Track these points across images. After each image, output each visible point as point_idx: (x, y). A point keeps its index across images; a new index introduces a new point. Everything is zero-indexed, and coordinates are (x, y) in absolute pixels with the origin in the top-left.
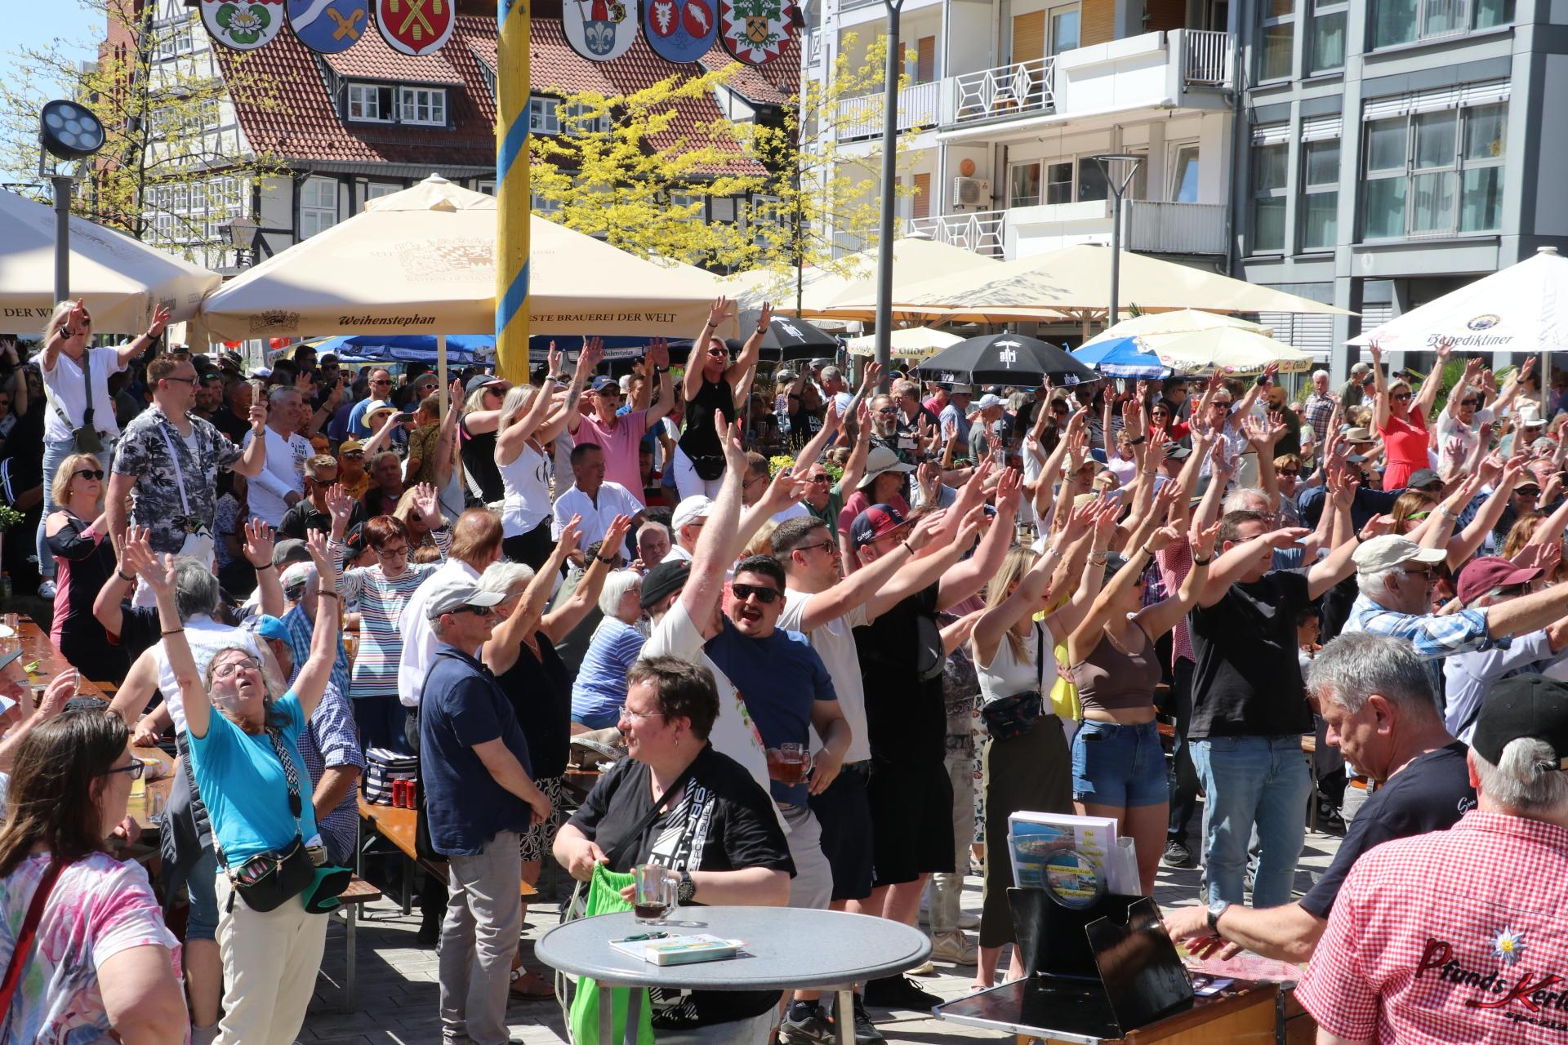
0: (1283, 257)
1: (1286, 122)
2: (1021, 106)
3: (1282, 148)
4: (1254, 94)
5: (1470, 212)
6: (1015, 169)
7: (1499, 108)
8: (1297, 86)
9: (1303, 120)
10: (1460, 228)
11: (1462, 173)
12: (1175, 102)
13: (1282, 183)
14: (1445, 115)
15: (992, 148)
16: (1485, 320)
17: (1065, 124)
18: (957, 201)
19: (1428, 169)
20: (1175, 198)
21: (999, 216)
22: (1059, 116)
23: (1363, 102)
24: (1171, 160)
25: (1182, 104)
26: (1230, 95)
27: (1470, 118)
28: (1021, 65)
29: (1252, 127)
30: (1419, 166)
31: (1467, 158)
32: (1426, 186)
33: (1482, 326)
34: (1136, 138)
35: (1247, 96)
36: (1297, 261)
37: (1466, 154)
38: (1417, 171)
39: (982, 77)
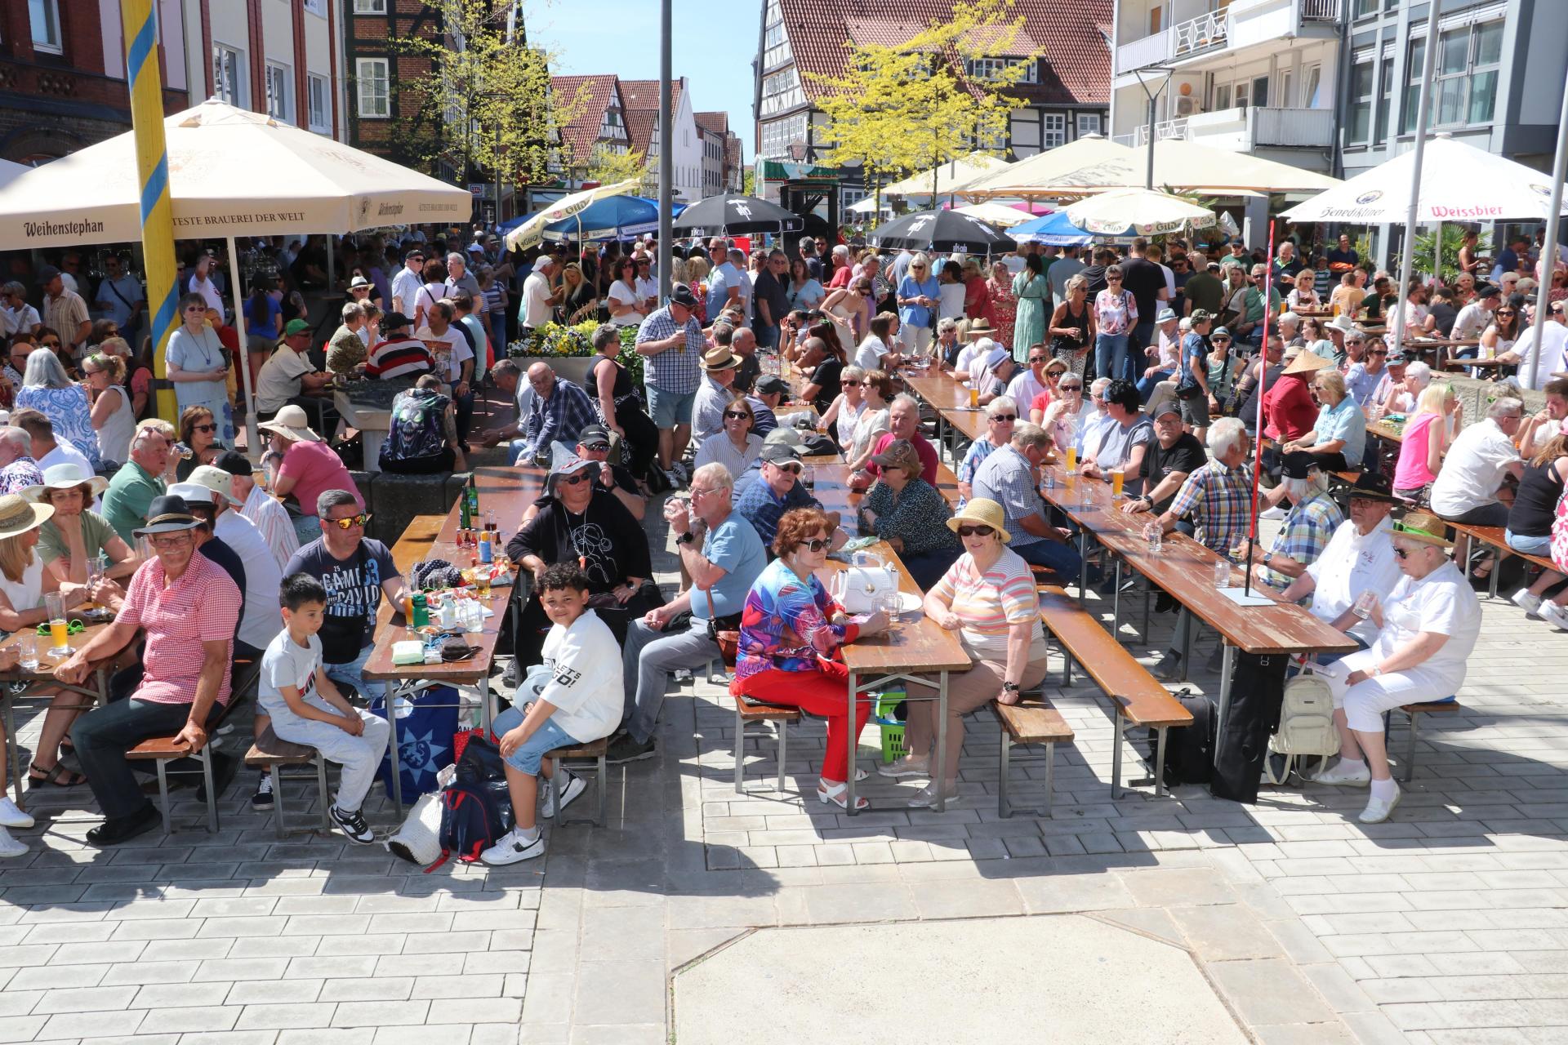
0: (1366, 147)
1: (1373, 45)
2: (1209, 43)
3: (1370, 65)
4: (1356, 25)
5: (1478, 108)
6: (1219, 89)
7: (1499, 23)
8: (1381, 17)
9: (1384, 42)
10: (1469, 121)
11: (1472, 77)
12: (1295, 34)
13: (1369, 92)
14: (1462, 31)
15: (1204, 74)
16: (1371, 195)
17: (1232, 54)
18: (1176, 113)
19: (1453, 74)
20: (1309, 105)
21: (1185, 121)
22: (1229, 49)
23: (1410, 24)
24: (1306, 78)
25: (1300, 35)
26: (1338, 27)
27: (1480, 32)
28: (1211, 14)
29: (1353, 49)
30: (1445, 72)
31: (1477, 64)
32: (1450, 88)
33: (1367, 200)
34: (1285, 62)
35: (1350, 26)
36: (1375, 150)
37: (1476, 62)
38: (1443, 77)
39: (1188, 25)
